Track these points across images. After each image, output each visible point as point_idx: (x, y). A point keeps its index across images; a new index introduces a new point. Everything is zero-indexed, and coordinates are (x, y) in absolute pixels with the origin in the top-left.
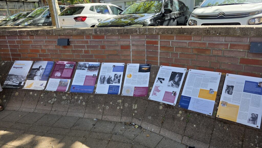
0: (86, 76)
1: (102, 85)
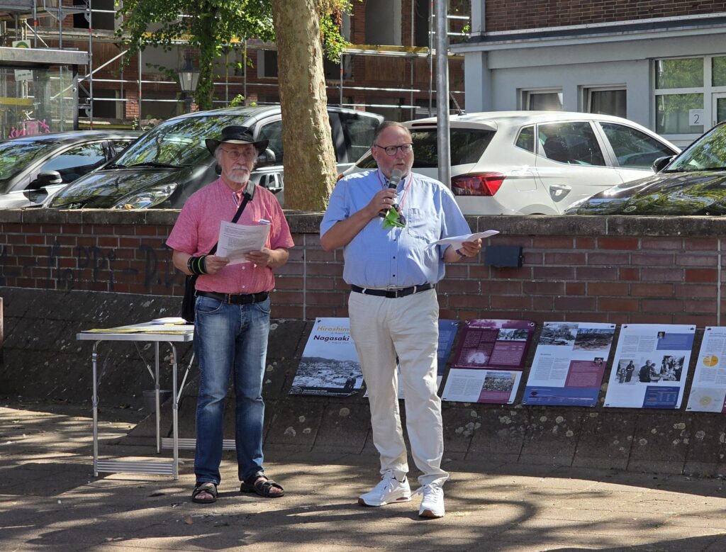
0: (573, 362)
1: (625, 385)
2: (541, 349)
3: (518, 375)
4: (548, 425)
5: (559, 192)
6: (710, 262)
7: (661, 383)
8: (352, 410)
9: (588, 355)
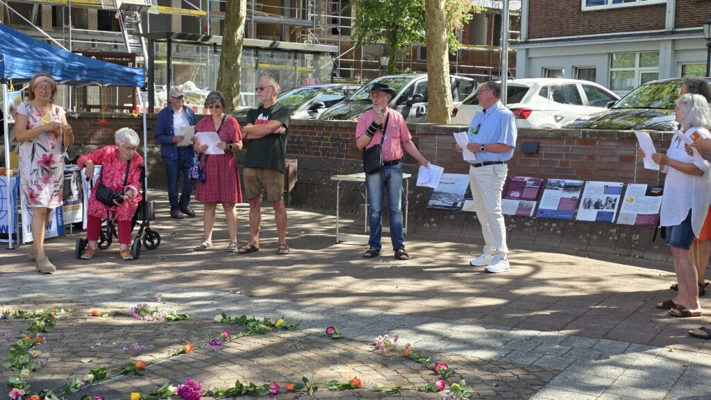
0: (562, 198)
1: (587, 210)
2: (546, 192)
3: (535, 203)
4: (548, 228)
5: (559, 118)
6: (632, 153)
7: (605, 210)
8: (456, 216)
9: (569, 195)
